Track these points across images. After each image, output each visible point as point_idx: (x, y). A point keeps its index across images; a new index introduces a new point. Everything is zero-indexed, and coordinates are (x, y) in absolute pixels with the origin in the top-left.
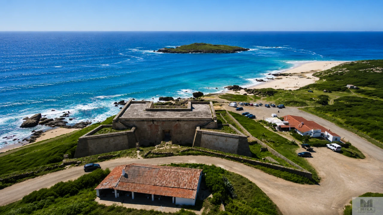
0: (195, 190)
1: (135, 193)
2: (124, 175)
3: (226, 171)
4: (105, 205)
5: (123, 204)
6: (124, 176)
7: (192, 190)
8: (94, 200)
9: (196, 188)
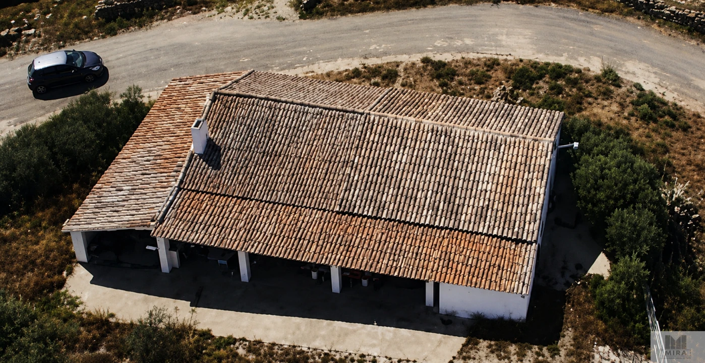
0: (531, 243)
1: (251, 257)
2: (201, 150)
3: (665, 103)
4: (112, 315)
5: (199, 310)
6: (201, 156)
7: (517, 241)
8: (62, 283)
9: (532, 230)
